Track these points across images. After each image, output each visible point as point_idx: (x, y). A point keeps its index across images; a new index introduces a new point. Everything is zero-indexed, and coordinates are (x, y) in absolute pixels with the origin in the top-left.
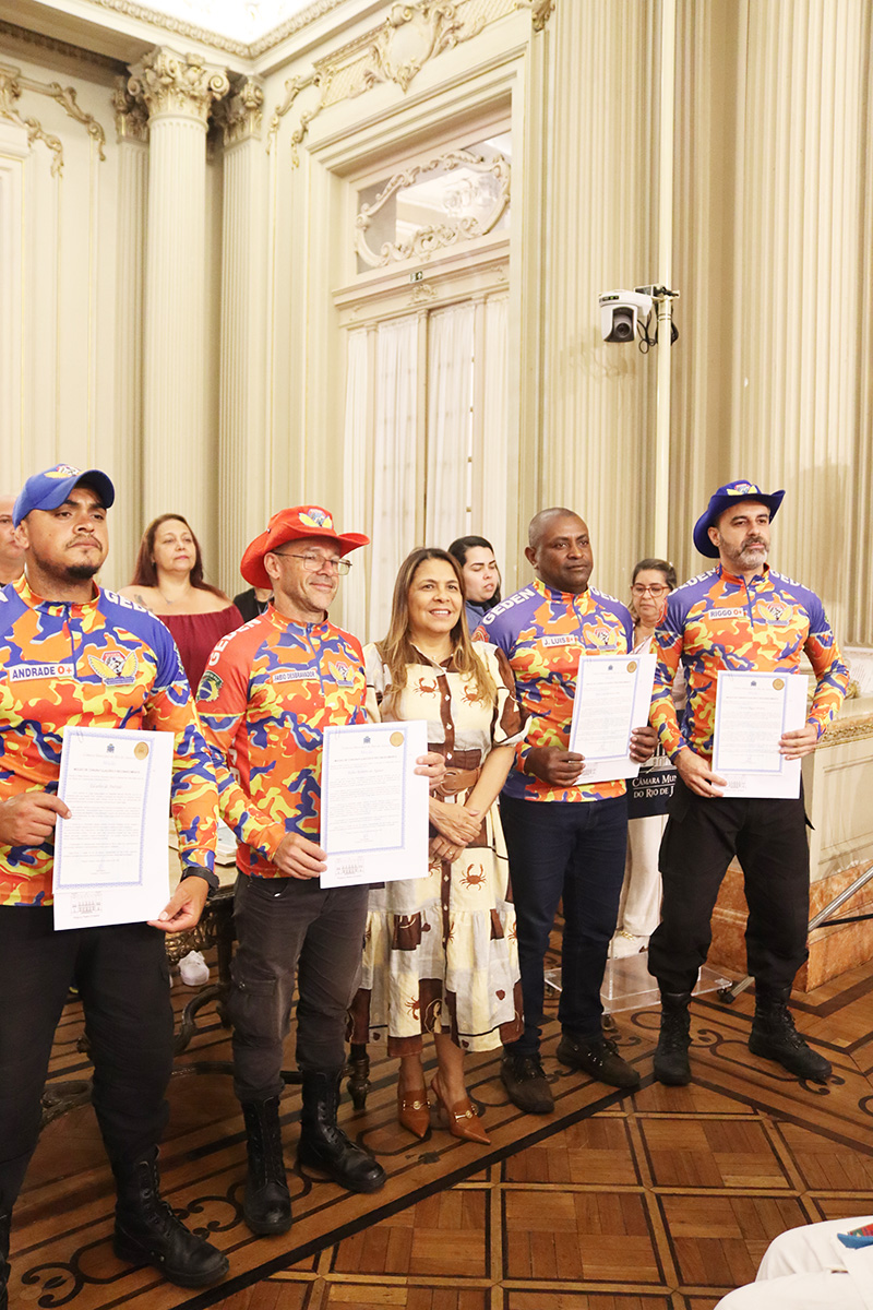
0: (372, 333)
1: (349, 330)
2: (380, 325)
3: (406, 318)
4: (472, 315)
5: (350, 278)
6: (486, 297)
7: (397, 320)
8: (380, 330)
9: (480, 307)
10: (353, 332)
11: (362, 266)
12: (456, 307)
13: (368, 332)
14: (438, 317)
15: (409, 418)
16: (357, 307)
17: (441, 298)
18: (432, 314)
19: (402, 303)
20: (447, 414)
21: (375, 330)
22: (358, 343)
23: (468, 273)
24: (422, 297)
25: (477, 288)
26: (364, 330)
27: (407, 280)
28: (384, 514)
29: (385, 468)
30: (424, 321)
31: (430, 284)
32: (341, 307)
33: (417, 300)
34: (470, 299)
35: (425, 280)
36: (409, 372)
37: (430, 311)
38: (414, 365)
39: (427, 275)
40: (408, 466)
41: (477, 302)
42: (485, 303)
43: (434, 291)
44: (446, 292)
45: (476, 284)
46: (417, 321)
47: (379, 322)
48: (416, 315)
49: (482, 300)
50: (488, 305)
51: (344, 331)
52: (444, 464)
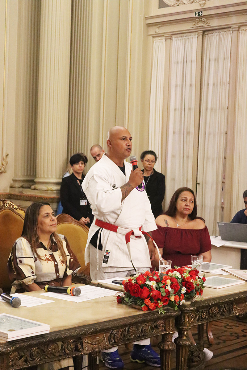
0: (169, 40)
1: (153, 37)
2: (173, 37)
3: (191, 34)
4: (230, 36)
5: (155, 10)
6: (239, 28)
7: (185, 35)
8: (173, 39)
9: (235, 33)
10: (157, 39)
11: (162, 5)
12: (220, 31)
13: (166, 40)
14: (209, 35)
15: (191, 85)
16: (159, 26)
17: (212, 26)
18: (206, 33)
19: (188, 26)
20: (214, 85)
21: (170, 39)
22: (159, 45)
23: (228, 15)
24: (200, 24)
25: (234, 23)
26: (163, 38)
27: (193, 15)
28: (174, 133)
29: (175, 110)
30: (201, 37)
31: (206, 18)
32: (149, 25)
33: (197, 25)
34: (230, 27)
35: (203, 16)
36: (191, 62)
37: (204, 31)
38: (194, 58)
39: (205, 13)
40: (190, 109)
41: (234, 29)
42: (238, 30)
43: (208, 22)
44: (215, 23)
45: (234, 20)
46: (197, 36)
47: (172, 35)
48: (197, 33)
49: (237, 29)
50: (241, 31)
51: (151, 38)
52: (212, 109)
